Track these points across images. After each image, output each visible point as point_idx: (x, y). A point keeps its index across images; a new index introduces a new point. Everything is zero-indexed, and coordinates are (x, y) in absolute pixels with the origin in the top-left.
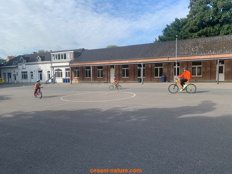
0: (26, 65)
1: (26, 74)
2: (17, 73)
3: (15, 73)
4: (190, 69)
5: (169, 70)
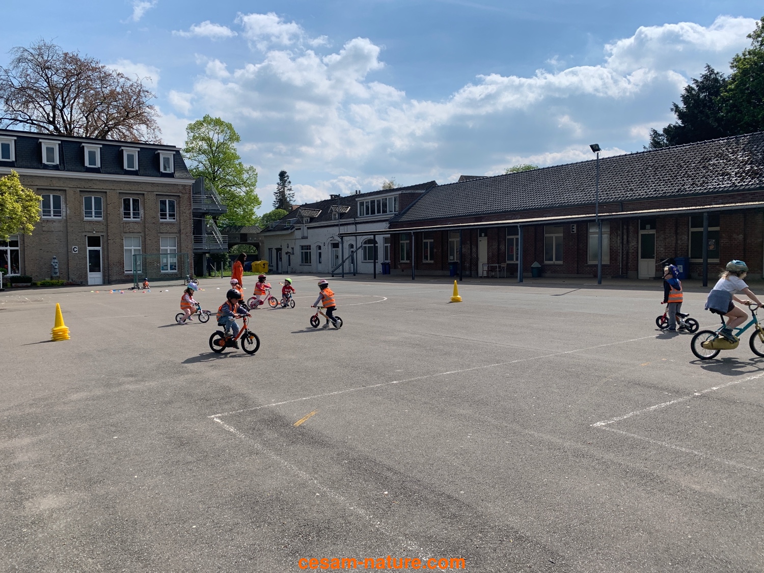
0: (308, 228)
1: (309, 251)
2: (293, 248)
3: (290, 250)
4: (683, 239)
5: (625, 242)
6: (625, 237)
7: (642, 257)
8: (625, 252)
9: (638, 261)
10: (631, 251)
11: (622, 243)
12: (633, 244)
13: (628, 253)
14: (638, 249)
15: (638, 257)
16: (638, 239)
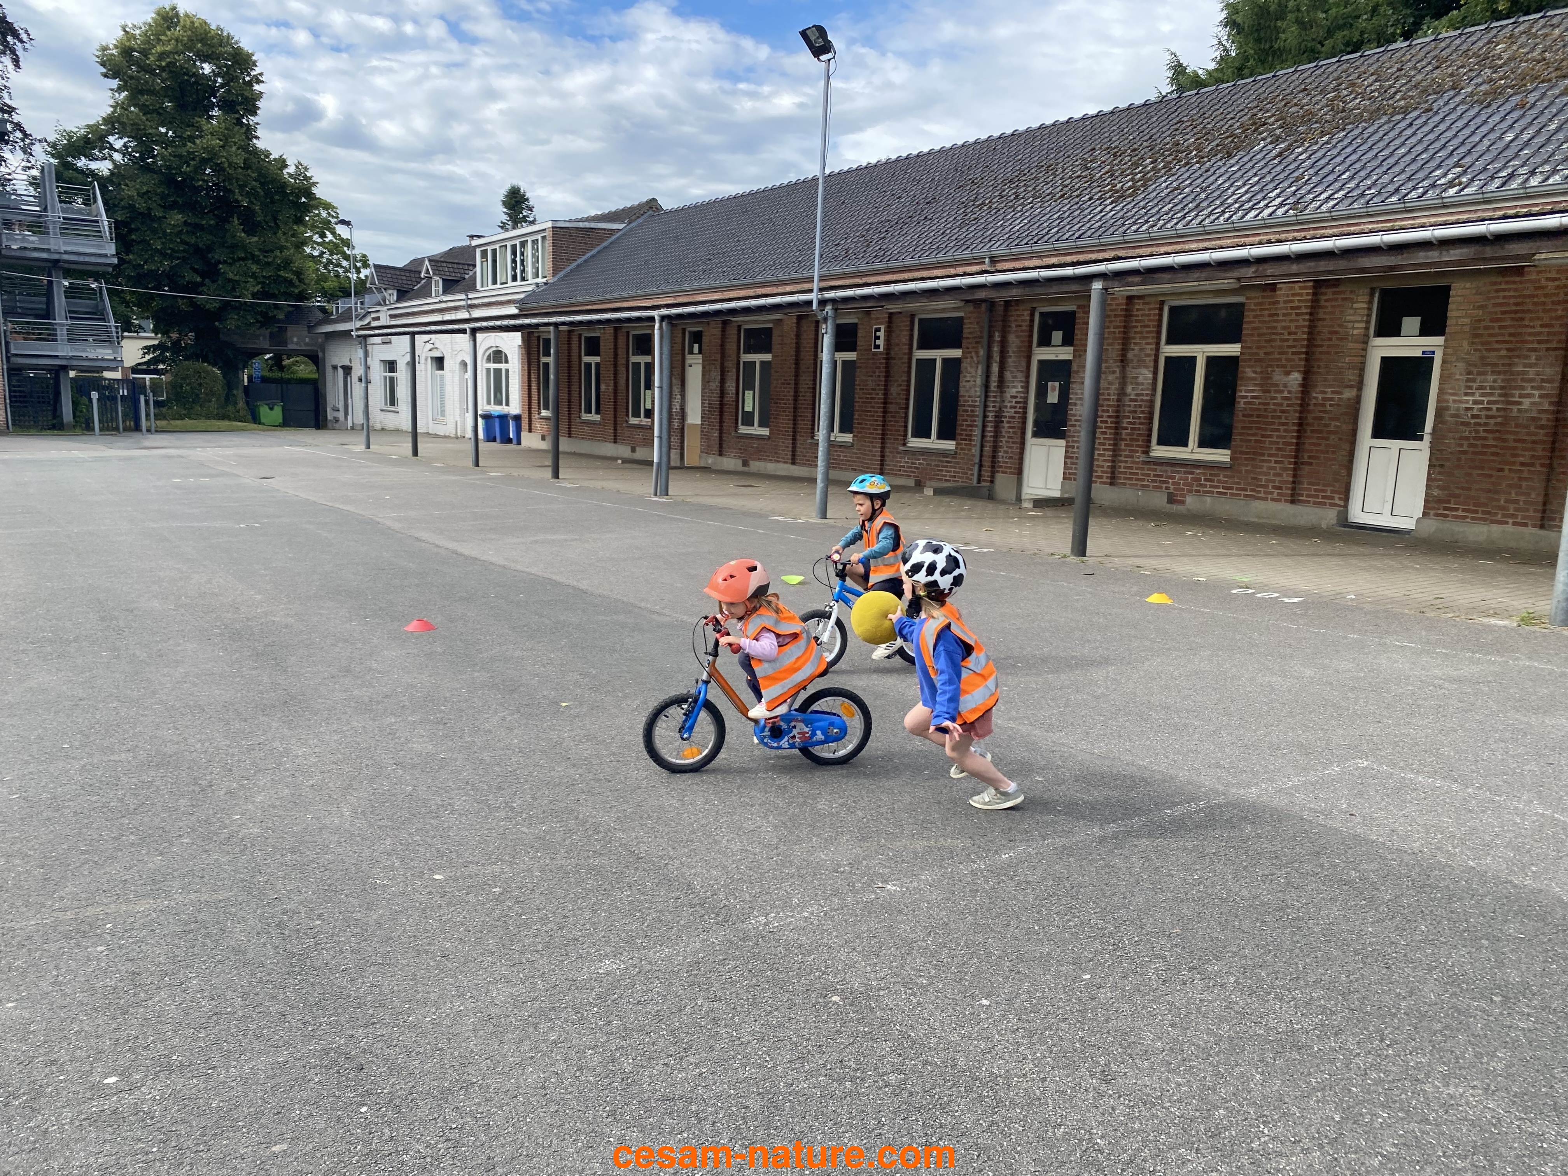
0: (391, 317)
1: (395, 375)
4: (1140, 380)
5: (994, 385)
6: (995, 368)
7: (1035, 435)
8: (991, 416)
9: (1023, 443)
10: (1009, 412)
11: (986, 386)
12: (1013, 392)
13: (998, 417)
14: (1025, 408)
15: (1023, 433)
16: (1028, 377)
